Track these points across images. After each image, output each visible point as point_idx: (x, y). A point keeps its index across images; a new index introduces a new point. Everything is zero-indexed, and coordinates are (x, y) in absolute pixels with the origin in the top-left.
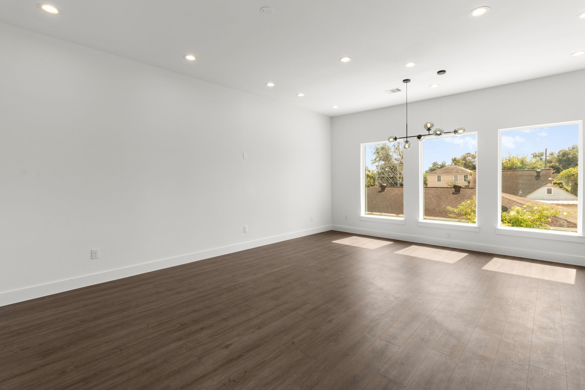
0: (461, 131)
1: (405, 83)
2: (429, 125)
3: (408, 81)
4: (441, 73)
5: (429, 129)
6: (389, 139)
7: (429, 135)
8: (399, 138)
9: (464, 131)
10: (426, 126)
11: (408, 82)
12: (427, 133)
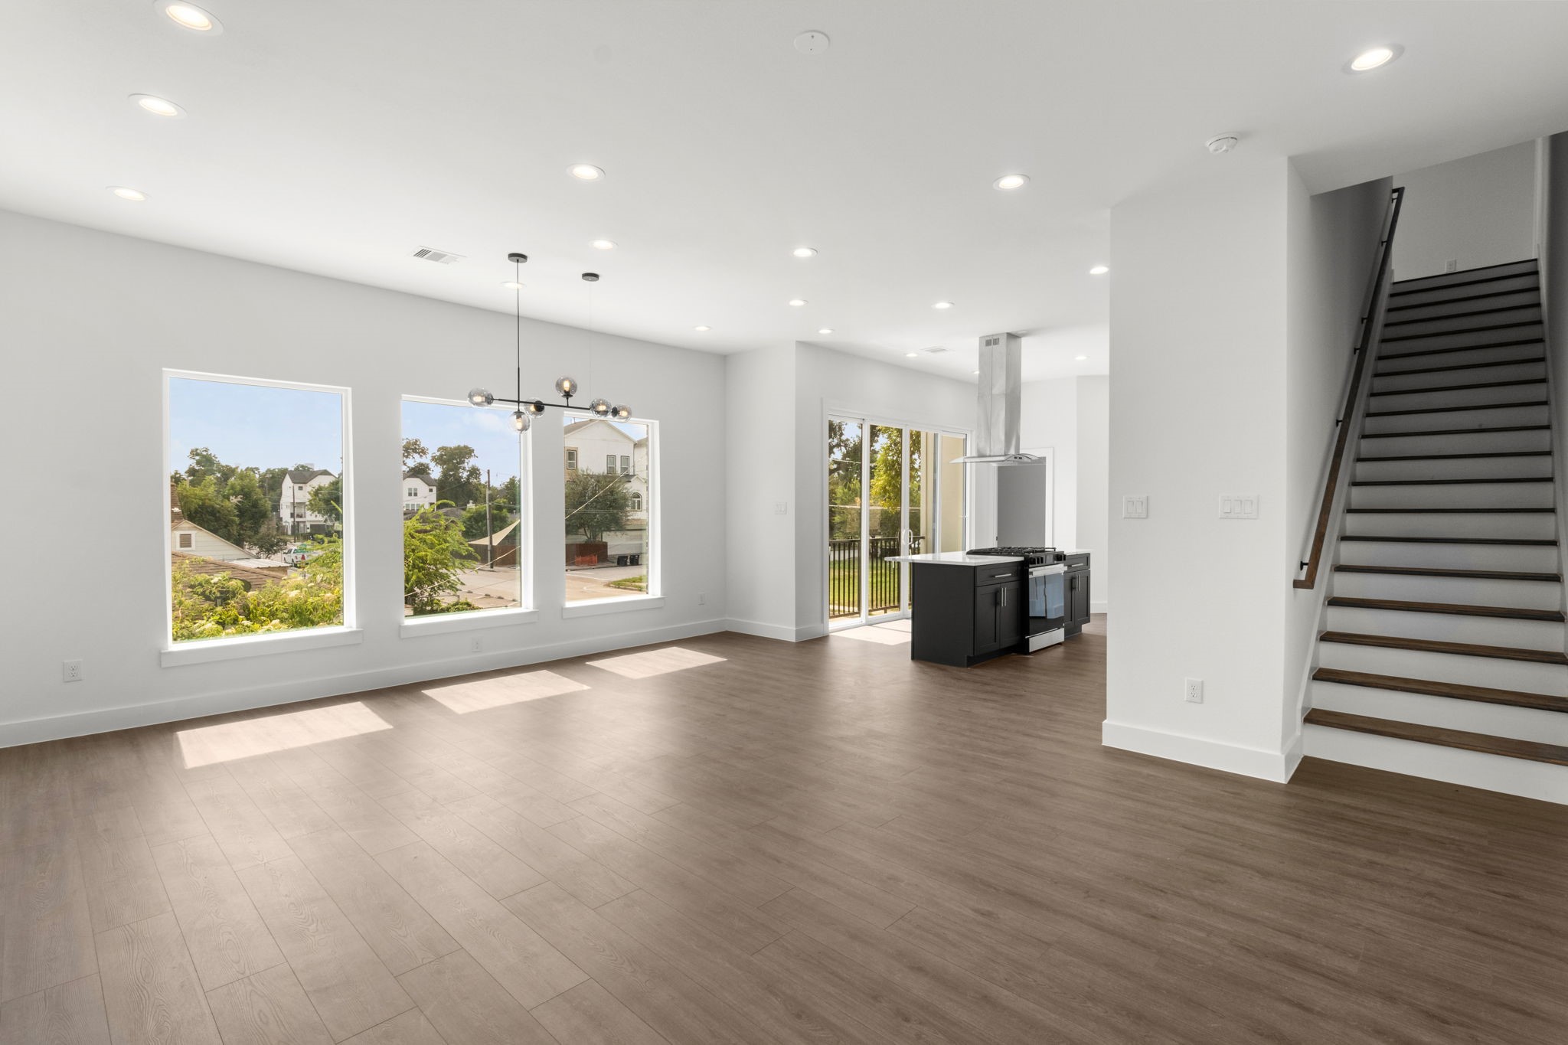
0: (624, 413)
1: (513, 263)
2: (567, 386)
3: (521, 259)
4: (590, 278)
5: (568, 395)
6: (471, 396)
7: (568, 406)
8: (500, 400)
9: (629, 413)
10: (559, 385)
11: (522, 262)
12: (564, 402)
